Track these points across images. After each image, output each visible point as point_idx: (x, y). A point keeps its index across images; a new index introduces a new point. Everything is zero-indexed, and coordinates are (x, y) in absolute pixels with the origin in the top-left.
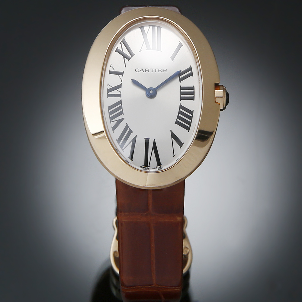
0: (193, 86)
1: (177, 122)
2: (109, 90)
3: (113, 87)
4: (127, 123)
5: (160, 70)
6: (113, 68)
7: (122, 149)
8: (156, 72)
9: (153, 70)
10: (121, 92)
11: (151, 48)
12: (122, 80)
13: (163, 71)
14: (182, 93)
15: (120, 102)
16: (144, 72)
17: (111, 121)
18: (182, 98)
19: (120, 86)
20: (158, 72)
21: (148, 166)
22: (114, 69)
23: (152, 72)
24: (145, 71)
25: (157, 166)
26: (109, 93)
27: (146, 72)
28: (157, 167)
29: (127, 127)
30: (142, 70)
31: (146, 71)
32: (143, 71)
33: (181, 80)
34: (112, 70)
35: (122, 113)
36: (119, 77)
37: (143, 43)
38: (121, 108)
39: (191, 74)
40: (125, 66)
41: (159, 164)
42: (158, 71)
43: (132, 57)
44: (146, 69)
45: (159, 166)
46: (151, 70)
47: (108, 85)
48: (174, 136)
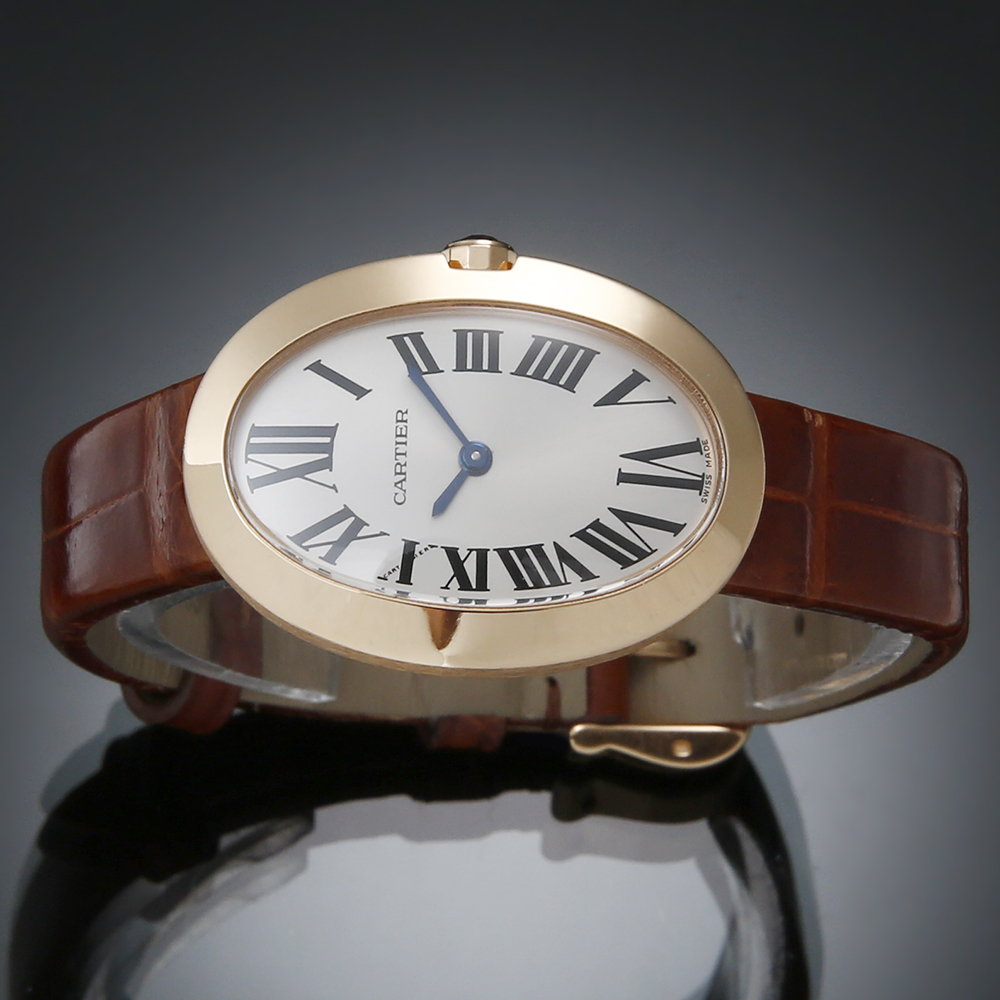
0: (455, 333)
1: (570, 386)
2: (465, 585)
3: (453, 573)
4: (571, 536)
5: (399, 429)
6: (390, 573)
7: (650, 554)
8: (405, 443)
9: (398, 451)
10: (471, 550)
11: (326, 455)
12: (432, 547)
13: (402, 421)
14: (477, 367)
15: (504, 553)
16: (404, 480)
17: (563, 581)
18: (494, 368)
19: (452, 553)
20: (405, 436)
21: (700, 479)
22: (394, 570)
23: (405, 454)
24: (403, 477)
25: (702, 454)
26: (474, 587)
27: (405, 474)
28: (705, 453)
29: (582, 535)
30: (399, 485)
31: (401, 473)
32: (401, 482)
33: (434, 369)
34: (397, 575)
35: (538, 549)
36: (421, 553)
37: (307, 479)
38: (521, 551)
39: (416, 338)
40: (386, 536)
41: (694, 447)
42: (401, 436)
43: (354, 515)
44: (396, 474)
45: (703, 447)
46: (398, 457)
47: (446, 588)
48: (612, 398)
